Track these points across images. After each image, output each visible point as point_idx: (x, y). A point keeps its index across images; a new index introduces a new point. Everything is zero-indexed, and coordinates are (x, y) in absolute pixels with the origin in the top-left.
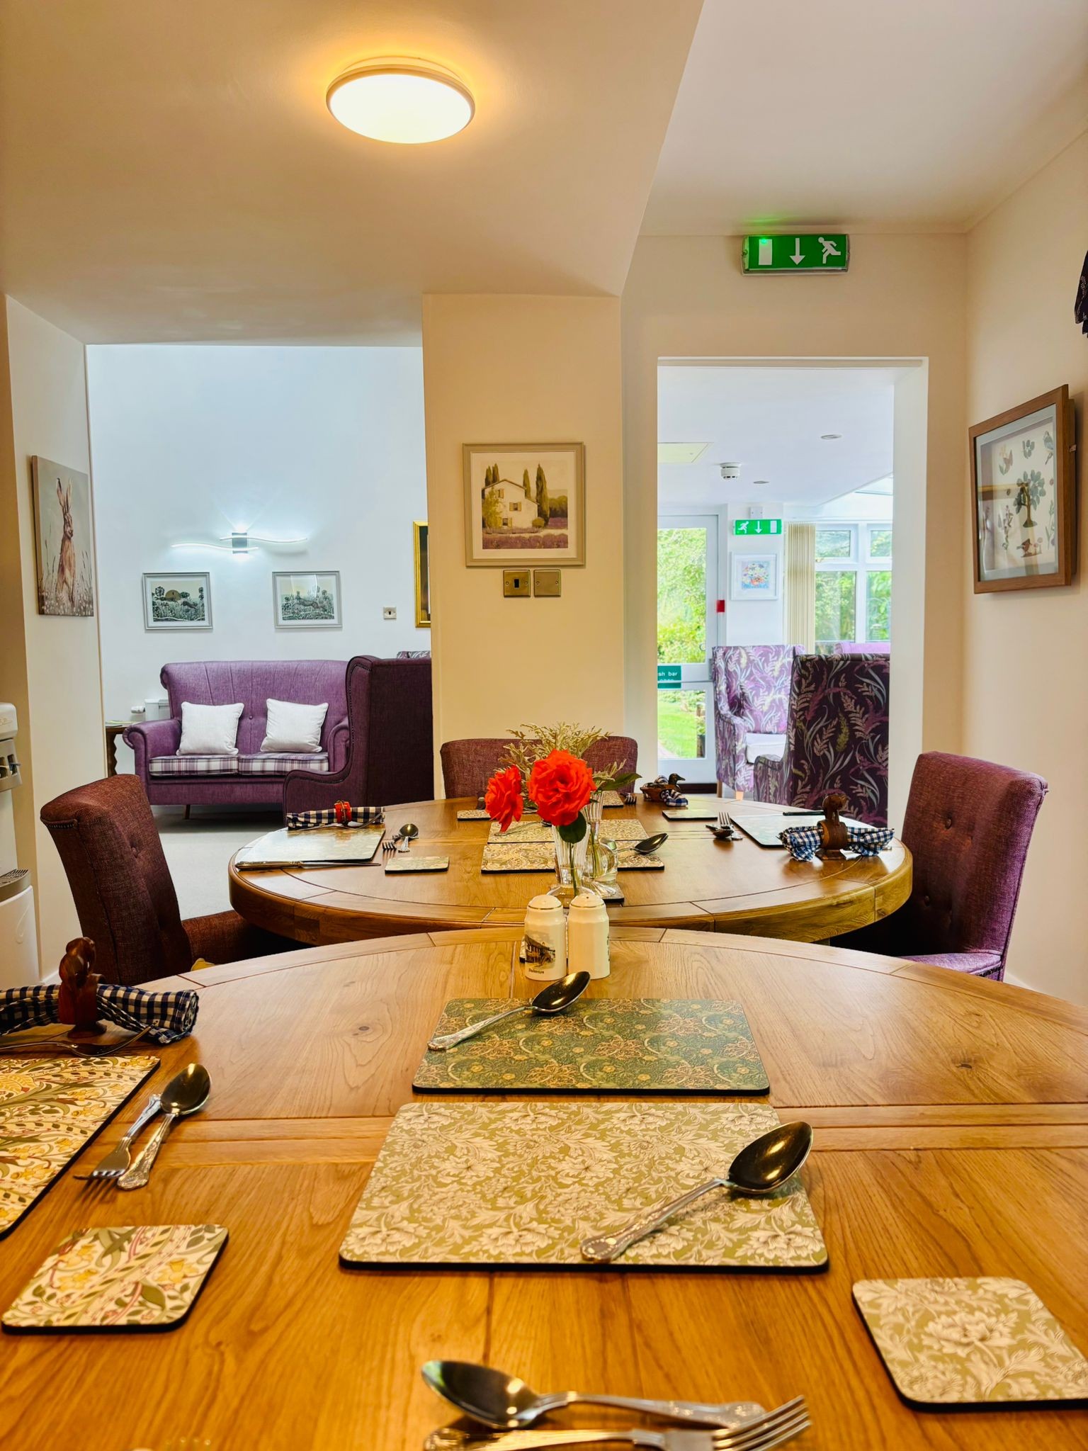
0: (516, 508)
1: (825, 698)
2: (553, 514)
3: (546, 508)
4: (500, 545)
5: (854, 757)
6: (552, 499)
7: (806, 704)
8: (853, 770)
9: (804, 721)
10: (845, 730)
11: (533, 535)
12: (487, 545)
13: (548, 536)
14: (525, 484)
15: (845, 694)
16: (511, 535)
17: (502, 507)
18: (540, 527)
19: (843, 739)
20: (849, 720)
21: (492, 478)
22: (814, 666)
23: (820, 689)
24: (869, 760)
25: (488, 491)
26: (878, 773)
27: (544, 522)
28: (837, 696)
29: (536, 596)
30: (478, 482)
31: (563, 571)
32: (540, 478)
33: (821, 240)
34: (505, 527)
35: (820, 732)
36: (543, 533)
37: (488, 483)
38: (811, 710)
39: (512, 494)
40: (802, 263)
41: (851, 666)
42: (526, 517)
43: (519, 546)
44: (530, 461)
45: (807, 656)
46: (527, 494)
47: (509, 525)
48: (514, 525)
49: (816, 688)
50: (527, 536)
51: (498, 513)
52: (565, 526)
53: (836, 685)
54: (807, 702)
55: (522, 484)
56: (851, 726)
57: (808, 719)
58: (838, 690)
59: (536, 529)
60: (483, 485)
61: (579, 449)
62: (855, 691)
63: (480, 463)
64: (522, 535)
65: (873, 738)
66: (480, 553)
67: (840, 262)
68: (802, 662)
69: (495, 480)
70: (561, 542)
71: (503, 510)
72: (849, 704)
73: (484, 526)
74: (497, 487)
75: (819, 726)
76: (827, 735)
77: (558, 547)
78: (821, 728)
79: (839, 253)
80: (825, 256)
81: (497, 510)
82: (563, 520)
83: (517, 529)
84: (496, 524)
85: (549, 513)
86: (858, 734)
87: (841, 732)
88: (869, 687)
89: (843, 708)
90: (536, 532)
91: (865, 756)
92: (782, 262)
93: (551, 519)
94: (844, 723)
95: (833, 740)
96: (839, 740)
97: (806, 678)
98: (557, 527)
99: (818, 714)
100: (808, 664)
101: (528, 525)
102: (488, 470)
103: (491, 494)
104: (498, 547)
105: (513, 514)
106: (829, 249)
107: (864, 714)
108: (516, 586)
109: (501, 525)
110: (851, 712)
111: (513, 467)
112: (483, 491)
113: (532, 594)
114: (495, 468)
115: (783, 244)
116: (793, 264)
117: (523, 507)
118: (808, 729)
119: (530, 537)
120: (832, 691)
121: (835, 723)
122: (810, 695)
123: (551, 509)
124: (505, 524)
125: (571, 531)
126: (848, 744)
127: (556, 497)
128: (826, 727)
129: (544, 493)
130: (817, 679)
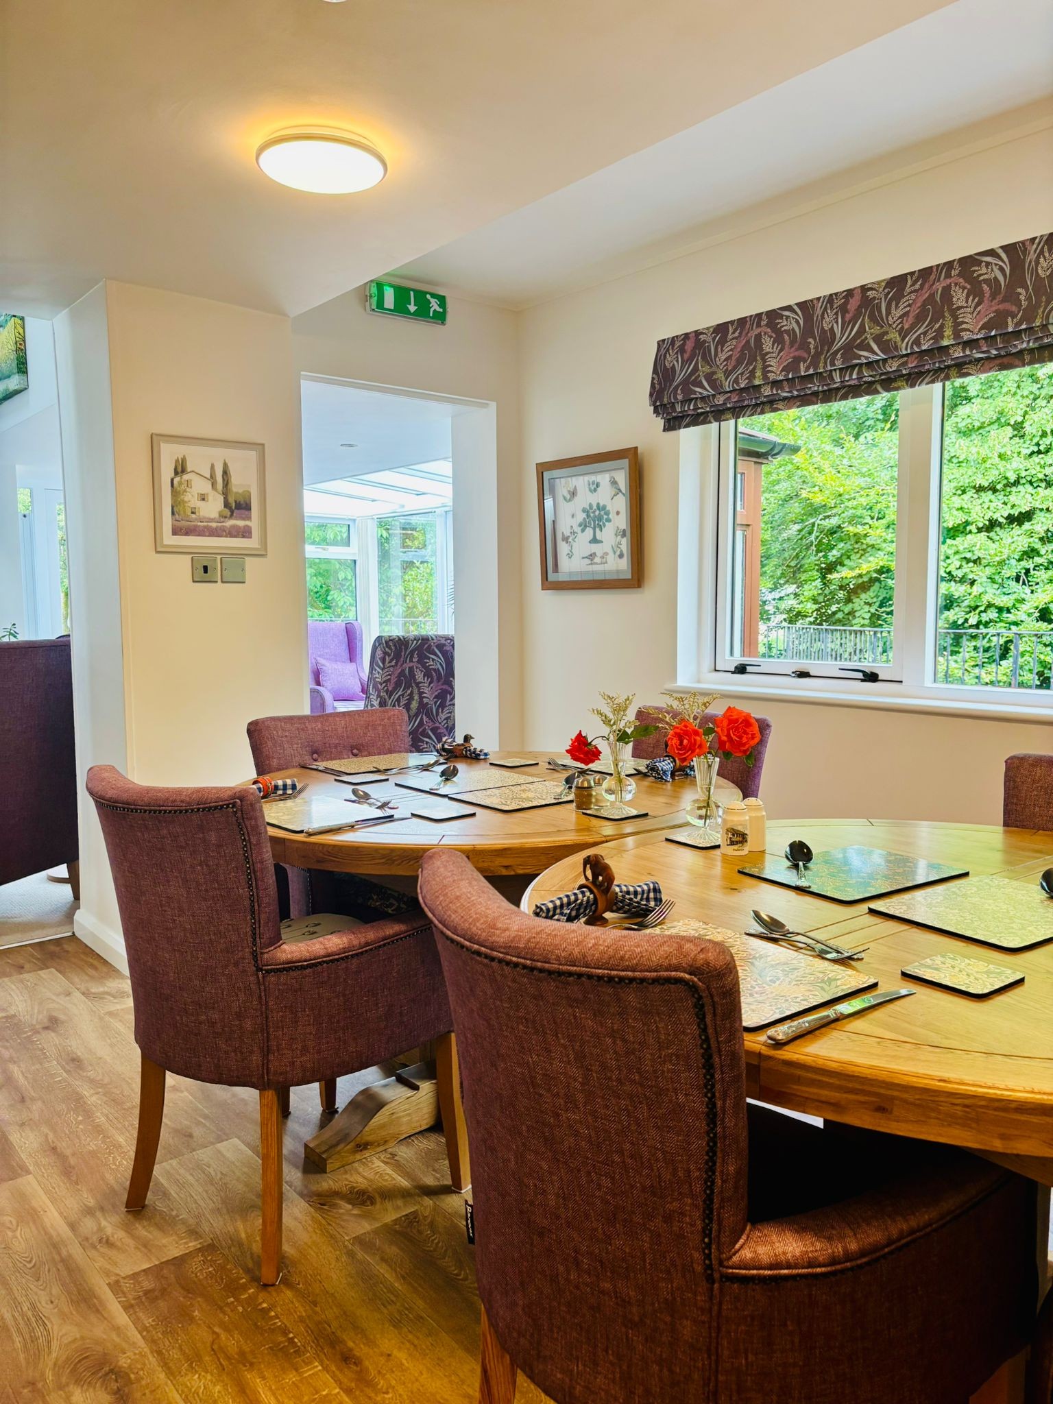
0: (203, 498)
1: (403, 671)
2: (239, 507)
3: (231, 500)
4: (188, 532)
5: (422, 719)
6: (237, 493)
7: (389, 677)
8: (421, 730)
9: (387, 691)
10: (416, 697)
11: (220, 524)
12: (176, 532)
13: (233, 526)
14: (212, 477)
15: (417, 668)
16: (199, 524)
17: (190, 496)
18: (226, 517)
19: (414, 705)
20: (419, 688)
21: (180, 469)
22: (395, 646)
23: (399, 664)
24: (432, 721)
25: (177, 480)
26: (439, 731)
27: (229, 513)
28: (411, 669)
29: (222, 582)
30: (167, 472)
31: (247, 559)
32: (225, 473)
33: (428, 296)
34: (193, 516)
35: (398, 700)
36: (230, 523)
37: (176, 473)
38: (392, 681)
39: (200, 485)
40: (415, 313)
41: (422, 645)
42: (213, 508)
43: (207, 534)
44: (218, 456)
45: (390, 637)
46: (214, 485)
47: (197, 514)
48: (202, 514)
49: (397, 663)
50: (214, 525)
51: (186, 502)
52: (249, 518)
53: (411, 661)
54: (389, 675)
55: (209, 476)
56: (421, 694)
57: (390, 689)
58: (412, 664)
59: (222, 520)
60: (173, 475)
61: (260, 447)
62: (424, 665)
63: (169, 455)
64: (210, 524)
65: (436, 703)
66: (169, 540)
67: (441, 318)
68: (386, 642)
69: (184, 471)
70: (246, 533)
71: (191, 499)
72: (419, 676)
73: (173, 513)
74: (186, 477)
75: (397, 696)
76: (403, 702)
77: (244, 537)
78: (399, 696)
79: (441, 310)
80: (432, 310)
81: (186, 499)
82: (247, 513)
83: (205, 518)
84: (185, 512)
85: (234, 505)
86: (425, 700)
87: (413, 699)
88: (436, 662)
89: (415, 679)
90: (223, 522)
91: (430, 718)
92: (400, 309)
93: (236, 511)
94: (416, 691)
95: (407, 707)
96: (412, 706)
97: (389, 656)
98: (244, 519)
99: (398, 685)
100: (391, 644)
101: (214, 514)
102: (177, 461)
103: (180, 483)
104: (187, 534)
105: (200, 504)
106: (435, 305)
107: (430, 683)
108: (204, 572)
109: (189, 513)
110: (421, 682)
111: (201, 460)
112: (172, 480)
113: (219, 580)
114: (184, 460)
115: (402, 293)
116: (408, 312)
117: (210, 498)
118: (390, 698)
119: (217, 527)
120: (407, 666)
121: (409, 692)
122: (392, 669)
123: (236, 502)
124: (193, 513)
125: (254, 523)
126: (418, 709)
127: (241, 491)
128: (403, 695)
129: (229, 486)
130: (397, 656)
